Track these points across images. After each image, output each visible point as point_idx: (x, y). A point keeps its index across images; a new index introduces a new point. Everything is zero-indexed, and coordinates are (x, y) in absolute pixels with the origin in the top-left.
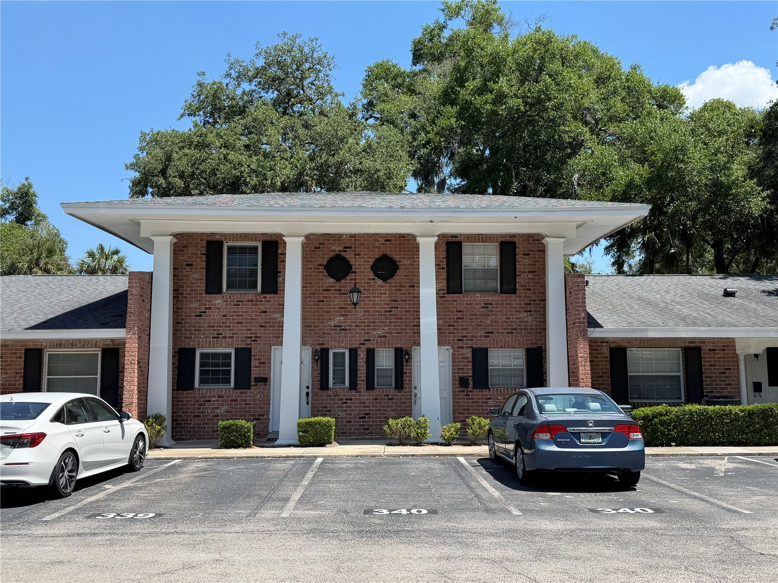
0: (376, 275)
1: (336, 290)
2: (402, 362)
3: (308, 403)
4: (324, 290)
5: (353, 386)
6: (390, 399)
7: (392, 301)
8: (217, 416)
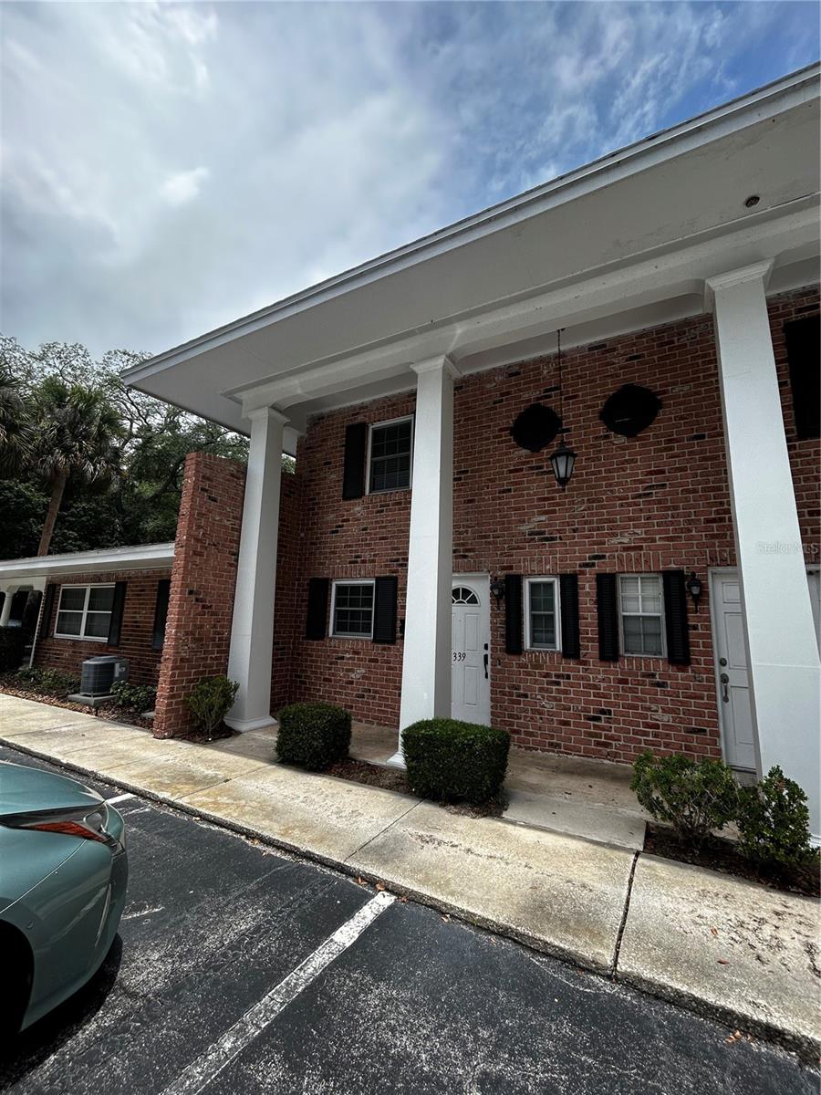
0: (610, 428)
1: (532, 468)
2: (684, 603)
3: (486, 677)
4: (511, 472)
5: (572, 650)
6: (658, 685)
8: (351, 683)
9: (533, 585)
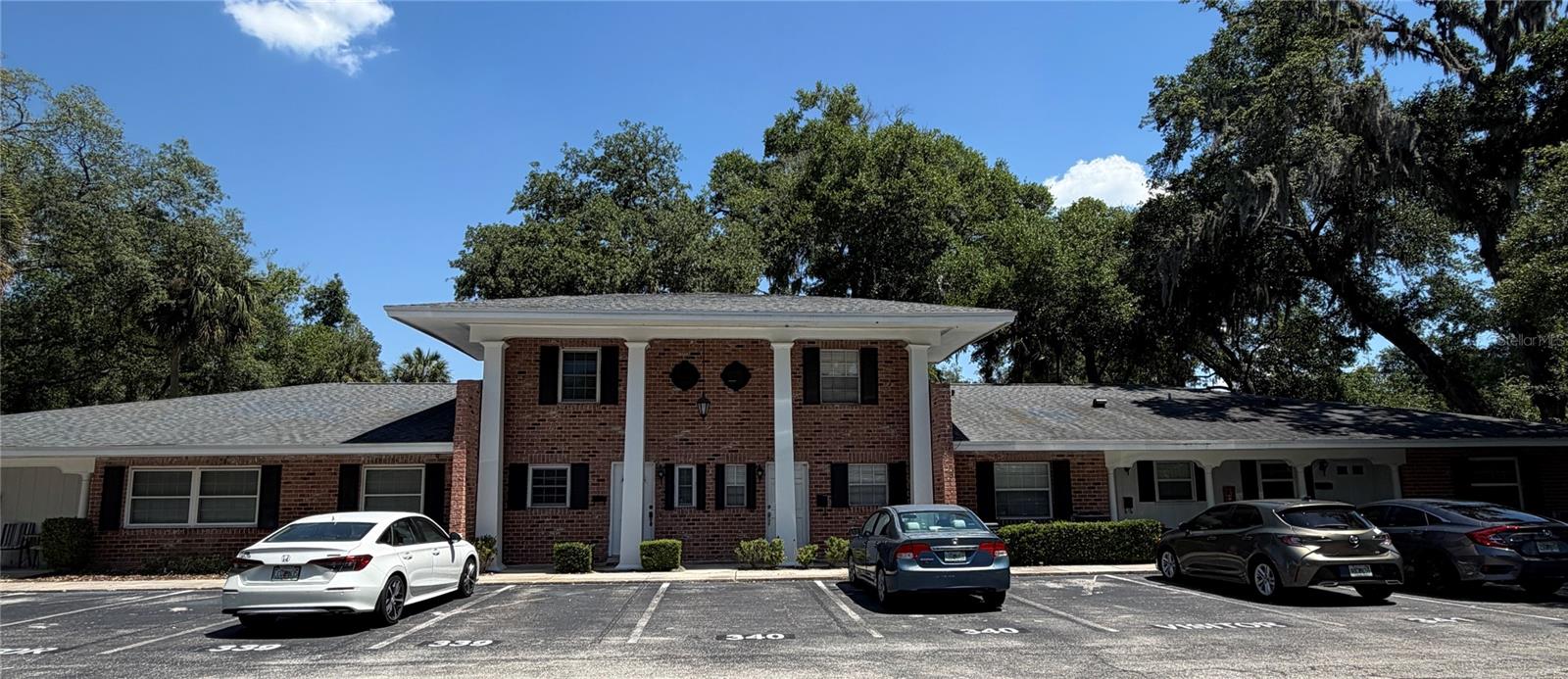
0: (726, 384)
1: (682, 400)
2: (755, 478)
3: (651, 524)
4: (669, 400)
5: (701, 505)
6: (742, 519)
7: (744, 412)
8: (552, 538)
9: (680, 469)
